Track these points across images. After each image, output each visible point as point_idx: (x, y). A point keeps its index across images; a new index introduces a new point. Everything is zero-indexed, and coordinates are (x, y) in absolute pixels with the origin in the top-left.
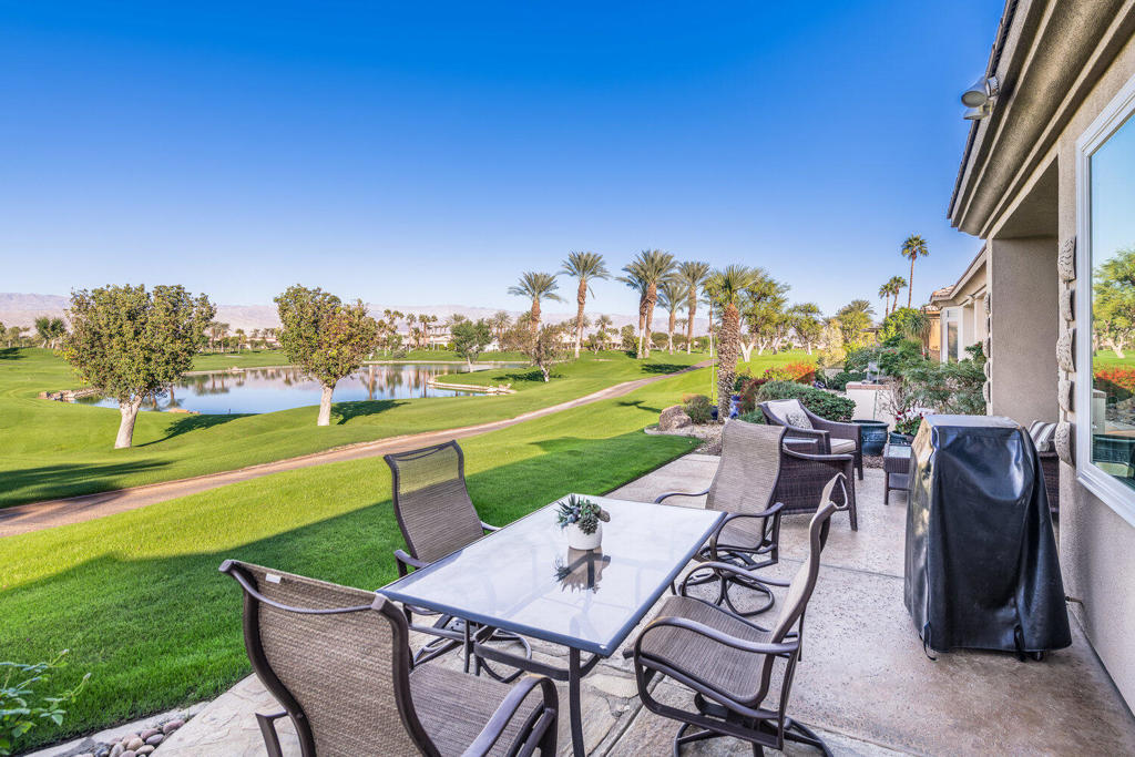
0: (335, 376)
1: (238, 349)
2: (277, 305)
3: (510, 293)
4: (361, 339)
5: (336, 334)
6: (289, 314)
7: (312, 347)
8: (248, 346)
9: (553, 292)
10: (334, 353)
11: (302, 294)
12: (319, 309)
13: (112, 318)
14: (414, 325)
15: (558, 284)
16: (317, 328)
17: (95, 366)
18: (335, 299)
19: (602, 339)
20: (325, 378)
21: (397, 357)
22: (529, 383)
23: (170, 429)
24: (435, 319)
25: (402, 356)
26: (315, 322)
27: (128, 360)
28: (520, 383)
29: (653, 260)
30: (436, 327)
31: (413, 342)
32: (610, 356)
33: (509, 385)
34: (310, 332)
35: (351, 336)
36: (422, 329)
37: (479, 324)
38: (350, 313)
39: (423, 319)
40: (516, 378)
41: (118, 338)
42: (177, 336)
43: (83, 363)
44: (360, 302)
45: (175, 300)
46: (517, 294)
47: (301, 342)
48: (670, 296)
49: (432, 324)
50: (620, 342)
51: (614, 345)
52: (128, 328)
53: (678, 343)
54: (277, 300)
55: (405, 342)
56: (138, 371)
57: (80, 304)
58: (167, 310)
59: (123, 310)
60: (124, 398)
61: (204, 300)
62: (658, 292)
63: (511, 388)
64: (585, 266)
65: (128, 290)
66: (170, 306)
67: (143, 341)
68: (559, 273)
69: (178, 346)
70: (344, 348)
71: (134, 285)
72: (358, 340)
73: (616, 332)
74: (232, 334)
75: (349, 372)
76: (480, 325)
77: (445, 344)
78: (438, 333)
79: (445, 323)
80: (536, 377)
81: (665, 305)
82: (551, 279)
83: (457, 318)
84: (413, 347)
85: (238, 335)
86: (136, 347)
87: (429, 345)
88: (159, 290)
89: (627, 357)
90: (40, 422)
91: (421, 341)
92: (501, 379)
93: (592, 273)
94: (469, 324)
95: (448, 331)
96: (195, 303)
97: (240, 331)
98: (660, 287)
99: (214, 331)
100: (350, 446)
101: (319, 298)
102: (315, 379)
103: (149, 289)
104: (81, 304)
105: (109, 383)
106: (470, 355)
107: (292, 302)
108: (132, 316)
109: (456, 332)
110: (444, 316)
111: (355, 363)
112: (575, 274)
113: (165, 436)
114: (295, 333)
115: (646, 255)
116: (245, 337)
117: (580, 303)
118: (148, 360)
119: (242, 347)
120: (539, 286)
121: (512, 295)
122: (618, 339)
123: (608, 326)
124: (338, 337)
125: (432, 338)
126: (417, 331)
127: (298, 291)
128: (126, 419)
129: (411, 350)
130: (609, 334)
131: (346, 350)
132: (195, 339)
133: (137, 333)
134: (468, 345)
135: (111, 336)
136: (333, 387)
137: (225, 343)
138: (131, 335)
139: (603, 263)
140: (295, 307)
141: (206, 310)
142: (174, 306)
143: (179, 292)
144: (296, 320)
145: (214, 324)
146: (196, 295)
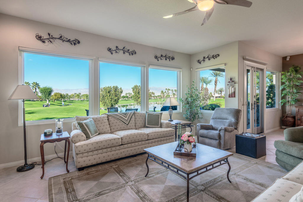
13: (106, 93)
17: (103, 102)
26: (139, 92)
27: (108, 101)
41: (107, 96)
42: (116, 96)
45: (116, 89)
47: (136, 97)
52: (108, 95)
54: (132, 88)
59: (108, 91)
61: (121, 89)
65: (109, 87)
66: (115, 90)
67: (110, 97)
69: (116, 98)
71: (110, 86)
88: (113, 87)
99: (129, 95)
103: (112, 87)
105: (105, 105)
107: (135, 88)
108: (109, 93)
114: (135, 95)
118: (111, 101)
127: (136, 86)
132: (119, 97)
135: (106, 96)
138: (109, 96)
140: (135, 90)
141: (121, 91)
142: (116, 90)
143: (117, 87)
144: (135, 92)
145: (129, 93)
146: (119, 88)
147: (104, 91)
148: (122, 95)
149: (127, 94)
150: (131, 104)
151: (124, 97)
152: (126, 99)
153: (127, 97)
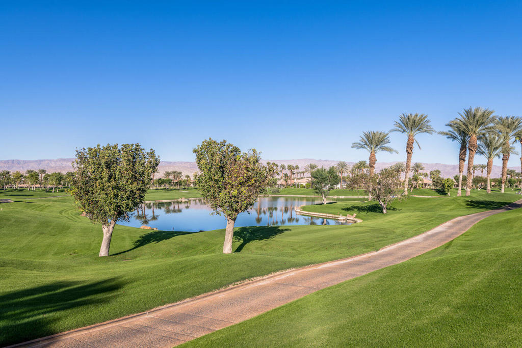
0: (236, 211)
1: (187, 187)
2: (195, 154)
3: (353, 147)
4: (255, 181)
5: (237, 177)
6: (203, 161)
7: (219, 187)
8: (192, 185)
9: (385, 145)
10: (235, 192)
11: (213, 145)
12: (224, 157)
13: (96, 166)
14: (284, 172)
15: (390, 139)
16: (223, 172)
17: (87, 200)
18: (236, 150)
19: (416, 180)
20: (229, 212)
21: (274, 192)
22: (370, 213)
23: (139, 241)
24: (297, 167)
25: (277, 192)
26: (222, 167)
27: (104, 196)
28: (363, 213)
29: (474, 115)
30: (298, 173)
31: (284, 183)
32: (423, 193)
33: (355, 215)
34: (218, 177)
35: (248, 179)
36: (289, 174)
37: (330, 169)
38: (247, 160)
39: (290, 168)
40: (360, 209)
42: (135, 179)
43: (81, 198)
44: (254, 151)
45: (134, 153)
46: (358, 148)
47: (211, 183)
48: (488, 145)
49: (295, 171)
50: (431, 183)
51: (425, 184)
52: (105, 174)
53: (478, 183)
54: (195, 151)
55: (279, 182)
56: (110, 203)
57: (80, 158)
58: (129, 160)
59: (103, 161)
60: (105, 222)
61: (152, 154)
62: (478, 142)
63: (357, 217)
64: (412, 124)
65: (108, 148)
66: (131, 158)
67: (113, 183)
68: (391, 131)
69: (134, 186)
70: (242, 189)
71: (112, 144)
72: (253, 182)
73: (426, 175)
74: (184, 178)
75: (245, 209)
76: (332, 171)
77: (304, 184)
78: (299, 177)
79: (304, 170)
80: (375, 209)
81: (482, 153)
82: (385, 136)
83: (312, 167)
84: (284, 186)
85: (186, 179)
86: (109, 187)
87: (294, 185)
88: (125, 147)
89: (437, 194)
90: (71, 233)
91: (289, 182)
92: (348, 209)
93: (419, 130)
94: (323, 170)
95: (308, 175)
96: (147, 156)
97: (188, 176)
98: (479, 138)
99: (174, 176)
100: (248, 281)
101: (224, 148)
102: (222, 213)
104: (82, 158)
106: (324, 192)
107: (206, 152)
108: (108, 166)
109: (314, 176)
110: (302, 166)
111: (251, 201)
112: (404, 131)
113: (133, 246)
114: (207, 176)
115: (468, 113)
116: (190, 180)
117: (408, 152)
118: (116, 196)
119: (189, 185)
120: (375, 141)
121: (355, 149)
122: (428, 181)
123: (420, 171)
124: (238, 179)
125: (295, 180)
126: (286, 175)
127: (210, 143)
128: (106, 236)
129: (282, 187)
130: (421, 177)
131: (244, 190)
132: (146, 181)
133: (110, 177)
134: (323, 185)
135: (96, 179)
136: (234, 220)
137: (180, 183)
138: (106, 179)
139: (428, 121)
140: (207, 157)
141: (153, 160)
142: (134, 158)
143: (138, 149)
144: (208, 167)
145: (174, 172)
146: (147, 150)
147: (90, 160)
148: (157, 176)
149: (168, 174)
150: (180, 200)
151: (161, 182)
152: (167, 186)
153: (170, 182)
